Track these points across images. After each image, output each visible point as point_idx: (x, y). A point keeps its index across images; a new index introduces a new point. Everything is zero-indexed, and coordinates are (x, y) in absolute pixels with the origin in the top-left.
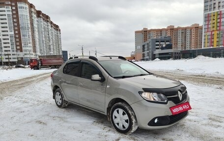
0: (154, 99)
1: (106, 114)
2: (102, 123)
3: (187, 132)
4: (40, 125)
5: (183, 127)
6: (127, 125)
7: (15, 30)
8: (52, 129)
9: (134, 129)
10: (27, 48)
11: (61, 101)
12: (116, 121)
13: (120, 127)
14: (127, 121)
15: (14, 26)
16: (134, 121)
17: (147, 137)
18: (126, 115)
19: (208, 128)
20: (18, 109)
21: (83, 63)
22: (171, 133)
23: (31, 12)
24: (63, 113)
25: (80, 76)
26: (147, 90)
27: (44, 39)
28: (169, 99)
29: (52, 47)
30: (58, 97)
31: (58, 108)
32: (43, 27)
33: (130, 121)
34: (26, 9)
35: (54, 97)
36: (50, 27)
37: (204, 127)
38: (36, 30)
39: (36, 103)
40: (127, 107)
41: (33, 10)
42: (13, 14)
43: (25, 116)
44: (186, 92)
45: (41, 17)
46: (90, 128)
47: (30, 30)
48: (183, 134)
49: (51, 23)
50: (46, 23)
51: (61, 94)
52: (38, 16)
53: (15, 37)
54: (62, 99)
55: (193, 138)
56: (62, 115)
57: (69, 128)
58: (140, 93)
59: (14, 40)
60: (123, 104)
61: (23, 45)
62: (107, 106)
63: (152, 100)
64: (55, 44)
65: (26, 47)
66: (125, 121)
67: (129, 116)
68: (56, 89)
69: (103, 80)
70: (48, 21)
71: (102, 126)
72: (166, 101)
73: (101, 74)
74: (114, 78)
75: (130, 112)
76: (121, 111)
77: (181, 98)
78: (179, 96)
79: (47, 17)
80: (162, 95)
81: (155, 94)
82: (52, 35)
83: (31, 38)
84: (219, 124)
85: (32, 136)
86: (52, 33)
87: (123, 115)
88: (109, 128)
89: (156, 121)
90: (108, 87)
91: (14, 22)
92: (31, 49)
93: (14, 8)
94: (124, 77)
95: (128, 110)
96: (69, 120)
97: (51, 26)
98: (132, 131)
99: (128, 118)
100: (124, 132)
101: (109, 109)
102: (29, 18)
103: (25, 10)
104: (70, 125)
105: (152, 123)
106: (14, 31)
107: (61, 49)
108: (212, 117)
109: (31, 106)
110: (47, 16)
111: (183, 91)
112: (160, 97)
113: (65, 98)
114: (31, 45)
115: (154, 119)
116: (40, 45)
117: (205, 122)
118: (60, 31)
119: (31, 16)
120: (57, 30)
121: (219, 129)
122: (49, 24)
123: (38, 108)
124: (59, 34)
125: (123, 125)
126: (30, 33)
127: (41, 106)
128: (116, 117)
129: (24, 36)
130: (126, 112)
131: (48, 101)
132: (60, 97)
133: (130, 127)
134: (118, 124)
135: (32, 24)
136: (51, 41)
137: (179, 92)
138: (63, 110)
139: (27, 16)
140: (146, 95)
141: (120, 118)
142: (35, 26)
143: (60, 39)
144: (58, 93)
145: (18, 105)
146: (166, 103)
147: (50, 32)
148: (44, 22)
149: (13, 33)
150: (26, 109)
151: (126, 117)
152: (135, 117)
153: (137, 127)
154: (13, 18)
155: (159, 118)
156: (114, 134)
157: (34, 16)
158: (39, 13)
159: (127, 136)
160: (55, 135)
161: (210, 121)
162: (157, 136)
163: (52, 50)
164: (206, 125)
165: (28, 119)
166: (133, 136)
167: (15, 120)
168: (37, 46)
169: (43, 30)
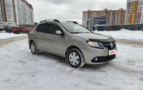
0: (96, 46)
1: (64, 56)
2: (62, 63)
3: (115, 67)
4: (21, 63)
5: (112, 65)
6: (78, 62)
7: (1, 7)
8: (29, 65)
9: (82, 64)
10: (10, 20)
11: (34, 50)
12: (71, 60)
13: (74, 64)
14: (78, 60)
15: (1, 4)
16: (82, 59)
17: (90, 70)
18: (78, 56)
19: (127, 66)
20: (6, 54)
21: (50, 24)
22: (104, 68)
24: (36, 57)
25: (48, 33)
26: (91, 40)
27: (22, 14)
28: (105, 46)
29: (27, 20)
30: (33, 47)
31: (33, 55)
32: (21, 5)
33: (80, 60)
35: (30, 48)
36: (26, 6)
37: (125, 65)
38: (16, 7)
39: (18, 52)
40: (78, 51)
43: (11, 58)
44: (115, 44)
46: (54, 65)
47: (12, 7)
48: (112, 69)
49: (27, 3)
50: (23, 3)
51: (35, 46)
53: (2, 11)
54: (35, 48)
55: (118, 71)
56: (36, 58)
57: (41, 65)
58: (87, 42)
59: (1, 13)
60: (76, 50)
61: (7, 17)
62: (65, 51)
63: (95, 46)
64: (29, 18)
65: (9, 18)
66: (77, 60)
67: (79, 56)
68: (31, 42)
69: (63, 34)
70: (24, 1)
71: (62, 64)
72: (103, 47)
73: (62, 31)
74: (71, 33)
75: (80, 54)
76: (74, 54)
77: (112, 46)
78: (111, 45)
80: (101, 44)
81: (96, 43)
82: (27, 12)
83: (13, 12)
84: (134, 64)
85: (16, 68)
86: (27, 10)
87: (76, 56)
88: (66, 65)
89: (96, 59)
90: (66, 38)
92: (13, 20)
94: (77, 33)
95: (79, 52)
96: (40, 61)
97: (27, 5)
98: (81, 66)
99: (78, 58)
100: (76, 67)
101: (66, 53)
104: (41, 63)
105: (93, 61)
107: (34, 21)
108: (130, 60)
109: (15, 53)
111: (114, 43)
112: (99, 45)
113: (38, 48)
114: (13, 17)
115: (95, 58)
116: (19, 18)
117: (125, 63)
118: (33, 9)
121: (133, 66)
122: (25, 4)
123: (19, 54)
124: (32, 11)
125: (75, 63)
126: (12, 9)
127: (21, 54)
128: (71, 58)
129: (8, 11)
130: (77, 54)
131: (26, 51)
132: (34, 47)
133: (80, 64)
134: (72, 62)
135: (13, 3)
136: (27, 16)
137: (111, 43)
138: (36, 55)
140: (91, 43)
141: (74, 58)
142: (16, 4)
143: (33, 14)
144: (33, 45)
145: (6, 52)
146: (103, 49)
147: (26, 9)
149: (0, 9)
150: (12, 55)
151: (78, 57)
152: (83, 57)
153: (84, 63)
155: (98, 57)
156: (70, 68)
159: (78, 69)
160: (31, 68)
161: (128, 62)
162: (96, 70)
163: (27, 22)
164: (126, 64)
165: (13, 60)
166: (81, 69)
167: (4, 60)
168: (17, 18)
169: (21, 7)
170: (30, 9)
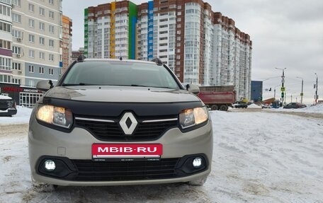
7: (177, 48)
10: (191, 77)
15: (177, 42)
23: (203, 16)
27: (220, 60)
29: (232, 74)
32: (220, 39)
34: (196, 12)
36: (232, 39)
38: (208, 45)
41: (207, 12)
42: (177, 23)
45: (218, 23)
47: (198, 46)
49: (236, 31)
50: (226, 32)
52: (215, 22)
53: (176, 59)
59: (174, 64)
61: (185, 71)
64: (238, 69)
65: (189, 74)
70: (230, 28)
79: (230, 22)
82: (235, 53)
83: (198, 57)
86: (235, 48)
91: (177, 35)
92: (197, 77)
93: (179, 14)
97: (236, 37)
102: (199, 26)
103: (194, 14)
106: (176, 50)
107: (249, 76)
110: (230, 20)
114: (197, 71)
116: (211, 70)
118: (251, 43)
119: (203, 23)
120: (246, 42)
122: (232, 34)
124: (248, 51)
126: (198, 52)
129: (188, 56)
135: (203, 36)
136: (232, 64)
139: (196, 23)
142: (208, 38)
143: (250, 58)
147: (231, 48)
148: (224, 31)
149: (173, 53)
154: (177, 29)
157: (208, 21)
158: (216, 17)
163: (232, 79)
168: (207, 73)
169: (220, 44)
170: (243, 46)
